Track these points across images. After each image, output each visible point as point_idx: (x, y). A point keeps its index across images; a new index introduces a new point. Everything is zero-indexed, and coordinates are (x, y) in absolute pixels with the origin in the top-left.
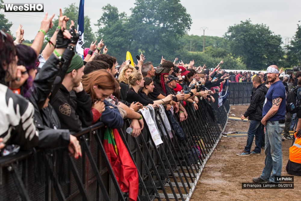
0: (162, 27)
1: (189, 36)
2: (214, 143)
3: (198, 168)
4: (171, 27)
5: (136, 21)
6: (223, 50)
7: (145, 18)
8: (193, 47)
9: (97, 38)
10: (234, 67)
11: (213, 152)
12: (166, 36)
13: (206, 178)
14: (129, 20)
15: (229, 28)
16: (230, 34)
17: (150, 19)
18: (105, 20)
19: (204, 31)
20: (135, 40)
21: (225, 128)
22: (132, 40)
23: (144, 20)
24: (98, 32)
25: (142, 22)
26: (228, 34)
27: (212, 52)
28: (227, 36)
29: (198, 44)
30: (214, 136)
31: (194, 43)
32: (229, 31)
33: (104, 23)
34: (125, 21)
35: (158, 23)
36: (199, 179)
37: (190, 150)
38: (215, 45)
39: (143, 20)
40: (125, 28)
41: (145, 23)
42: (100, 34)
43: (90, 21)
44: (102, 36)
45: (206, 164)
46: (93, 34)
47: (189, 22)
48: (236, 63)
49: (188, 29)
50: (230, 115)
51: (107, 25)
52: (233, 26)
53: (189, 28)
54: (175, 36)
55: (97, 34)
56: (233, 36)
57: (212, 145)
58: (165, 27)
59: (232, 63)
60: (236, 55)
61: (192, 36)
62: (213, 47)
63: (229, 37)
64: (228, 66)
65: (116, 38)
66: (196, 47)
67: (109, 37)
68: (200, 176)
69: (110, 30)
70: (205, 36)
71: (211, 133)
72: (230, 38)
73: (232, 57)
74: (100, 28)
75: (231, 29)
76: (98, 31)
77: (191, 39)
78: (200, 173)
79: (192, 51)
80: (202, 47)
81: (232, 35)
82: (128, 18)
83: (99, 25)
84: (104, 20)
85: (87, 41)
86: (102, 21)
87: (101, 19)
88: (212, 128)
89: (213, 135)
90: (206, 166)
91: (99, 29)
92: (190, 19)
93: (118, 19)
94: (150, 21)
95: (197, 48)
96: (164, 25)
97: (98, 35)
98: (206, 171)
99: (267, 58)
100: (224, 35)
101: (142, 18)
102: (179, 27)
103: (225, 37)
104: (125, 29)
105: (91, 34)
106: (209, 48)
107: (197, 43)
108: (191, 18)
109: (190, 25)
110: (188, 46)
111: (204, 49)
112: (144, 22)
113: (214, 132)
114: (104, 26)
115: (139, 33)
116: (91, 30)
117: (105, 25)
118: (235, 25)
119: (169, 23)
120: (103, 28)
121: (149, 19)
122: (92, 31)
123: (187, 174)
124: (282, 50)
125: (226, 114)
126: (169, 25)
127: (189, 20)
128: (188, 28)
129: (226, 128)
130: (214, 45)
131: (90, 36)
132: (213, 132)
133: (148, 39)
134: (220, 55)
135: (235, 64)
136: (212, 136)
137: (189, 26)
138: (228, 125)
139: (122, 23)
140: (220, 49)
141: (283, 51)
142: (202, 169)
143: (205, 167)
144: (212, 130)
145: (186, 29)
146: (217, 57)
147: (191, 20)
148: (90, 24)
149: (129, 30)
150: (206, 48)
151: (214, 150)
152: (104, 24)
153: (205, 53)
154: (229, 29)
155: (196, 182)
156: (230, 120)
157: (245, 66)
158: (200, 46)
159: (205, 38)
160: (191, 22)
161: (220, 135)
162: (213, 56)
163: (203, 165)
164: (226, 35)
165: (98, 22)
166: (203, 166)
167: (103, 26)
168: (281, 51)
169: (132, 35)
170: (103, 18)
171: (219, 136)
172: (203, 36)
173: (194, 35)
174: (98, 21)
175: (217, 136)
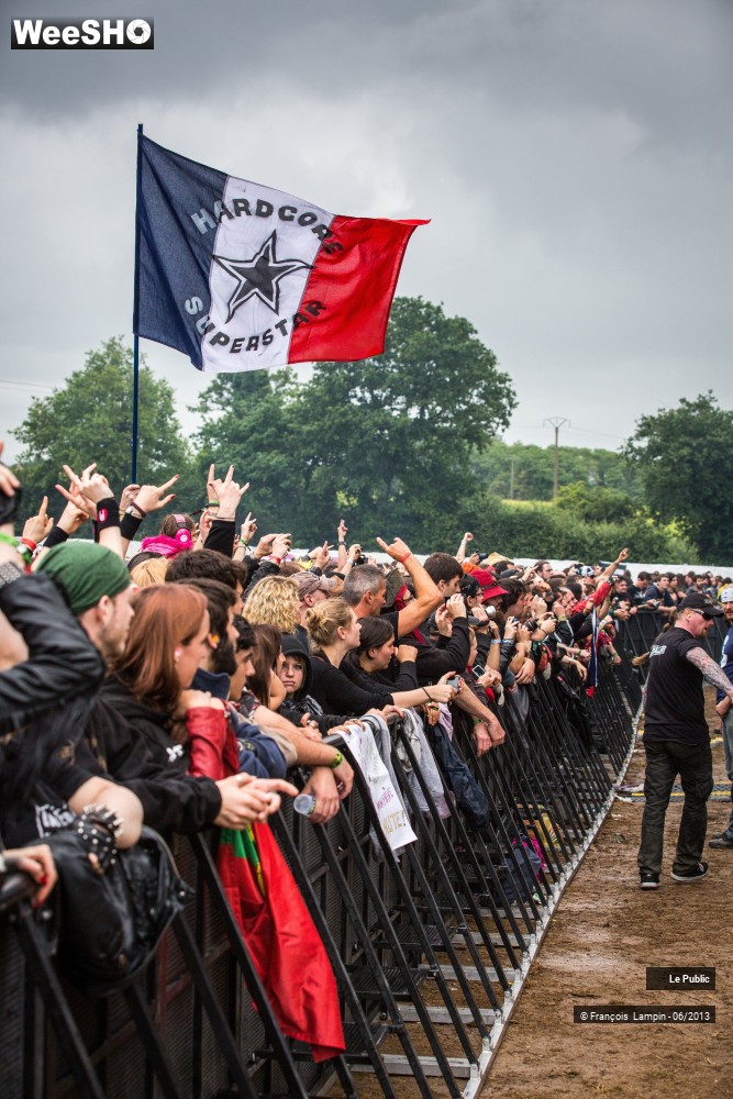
0: (416, 419)
1: (504, 447)
2: (589, 826)
3: (531, 916)
4: (445, 420)
5: (327, 398)
6: (621, 495)
7: (358, 389)
8: (520, 483)
9: (196, 452)
10: (657, 556)
11: (584, 858)
12: (429, 447)
13: (560, 950)
14: (305, 393)
15: (640, 422)
16: (644, 443)
17: (375, 392)
18: (226, 394)
19: (557, 429)
20: (325, 461)
21: (625, 770)
22: (315, 463)
23: (355, 396)
24: (201, 434)
25: (349, 402)
26: (636, 444)
27: (584, 504)
28: (633, 449)
29: (535, 476)
30: (589, 797)
31: (523, 472)
32: (642, 434)
33: (222, 404)
34: (293, 396)
35: (403, 406)
36: (538, 954)
37: (507, 856)
38: (594, 476)
39: (351, 393)
40: (291, 422)
41: (359, 404)
42: (207, 440)
43: (174, 396)
44: (215, 448)
45: (559, 901)
46: (182, 439)
47: (504, 401)
48: (662, 539)
49: (503, 424)
51: (230, 409)
52: (656, 416)
53: (506, 423)
54: (459, 448)
55: (198, 443)
56: (654, 449)
57: (579, 831)
58: (427, 417)
59: (650, 542)
60: (663, 514)
61: (518, 448)
62: (588, 486)
63: (639, 451)
64: (635, 551)
65: (260, 455)
66: (529, 484)
67: (238, 453)
68: (541, 945)
69: (241, 428)
70: (562, 449)
71: (577, 787)
72: (643, 456)
73: (650, 521)
74: (208, 421)
75: (647, 427)
76: (200, 431)
77: (514, 458)
78: (540, 935)
79: (515, 498)
80: (550, 484)
81: (649, 446)
82: (301, 388)
83: (205, 409)
84: (221, 395)
85: (164, 465)
86: (214, 396)
87: (209, 391)
88: (581, 771)
89: (584, 796)
90: (561, 908)
91: (202, 424)
92: (509, 391)
93: (268, 391)
94: (374, 398)
95: (531, 487)
96: (422, 413)
97: (202, 445)
98: (560, 925)
100: (625, 445)
101: (349, 389)
102: (471, 418)
103: (627, 453)
104: (290, 425)
105: (176, 440)
106: (573, 489)
107: (534, 472)
108: (512, 389)
109: (510, 414)
110: (503, 482)
111: (555, 490)
112: (355, 402)
113: (587, 785)
114: (222, 414)
115: (337, 438)
116: (176, 428)
117: (223, 409)
118: (662, 414)
119: (438, 405)
120: (215, 421)
121: (371, 393)
122: (179, 432)
123: (495, 937)
125: (631, 722)
126: (441, 412)
127: (508, 396)
128: (501, 421)
129: (628, 768)
130: (591, 479)
131: (175, 447)
132: (583, 784)
133: (369, 459)
134: (611, 512)
135: (659, 542)
136: (582, 798)
137: (505, 414)
138: (634, 760)
139: (281, 403)
140: (610, 493)
142: (546, 920)
143: (556, 912)
144: (580, 777)
145: (494, 425)
146: (599, 520)
147: (514, 394)
148: (174, 407)
149: (306, 428)
150: (563, 488)
151: (589, 849)
152: (220, 406)
153: (561, 505)
154: (640, 426)
155: (526, 966)
157: (694, 549)
158: (543, 481)
159: (561, 453)
160: (514, 402)
161: (608, 795)
162: (588, 517)
163: (550, 902)
164: (630, 445)
165: (201, 399)
166: (552, 908)
167: (217, 414)
169: (315, 444)
170: (217, 389)
171: (604, 800)
172: (554, 448)
173: (525, 444)
174: (201, 396)
175: (598, 800)
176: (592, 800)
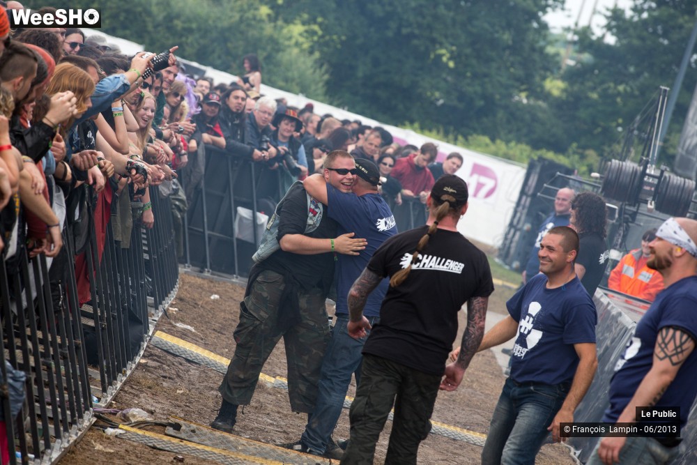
21: (119, 385)
30: (50, 414)
48: (276, 46)
50: (167, 323)
59: (255, 44)
64: (228, 53)
73: (264, 11)
88: (49, 368)
89: (43, 409)
99: (451, 64)
113: (53, 395)
124: (551, 43)
125: (146, 315)
129: (125, 384)
132: (46, 391)
135: (269, 48)
136: (38, 412)
138: (139, 374)
141: (550, 50)
144: (45, 378)
156: (157, 352)
157: (322, 76)
161: (81, 416)
168: (541, 50)
171: (74, 422)
175: (64, 421)
176: (54, 420)
